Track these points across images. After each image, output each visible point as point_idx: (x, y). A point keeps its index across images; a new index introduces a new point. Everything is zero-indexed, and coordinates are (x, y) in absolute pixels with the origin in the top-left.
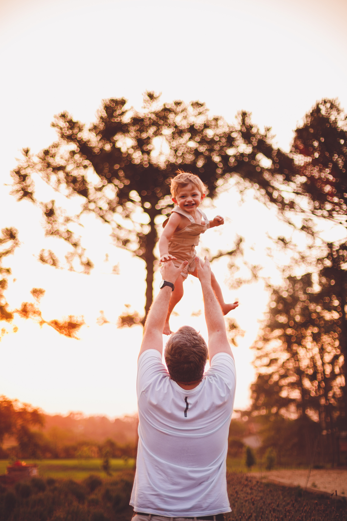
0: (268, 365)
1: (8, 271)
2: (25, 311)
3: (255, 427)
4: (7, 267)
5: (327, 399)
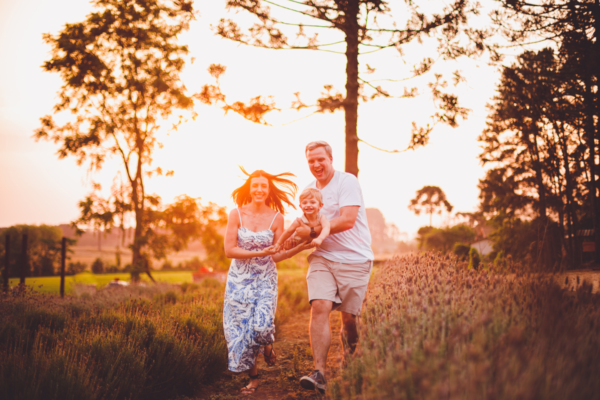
0: (500, 159)
1: (184, 49)
2: (205, 95)
3: (486, 232)
4: (183, 45)
5: (570, 198)
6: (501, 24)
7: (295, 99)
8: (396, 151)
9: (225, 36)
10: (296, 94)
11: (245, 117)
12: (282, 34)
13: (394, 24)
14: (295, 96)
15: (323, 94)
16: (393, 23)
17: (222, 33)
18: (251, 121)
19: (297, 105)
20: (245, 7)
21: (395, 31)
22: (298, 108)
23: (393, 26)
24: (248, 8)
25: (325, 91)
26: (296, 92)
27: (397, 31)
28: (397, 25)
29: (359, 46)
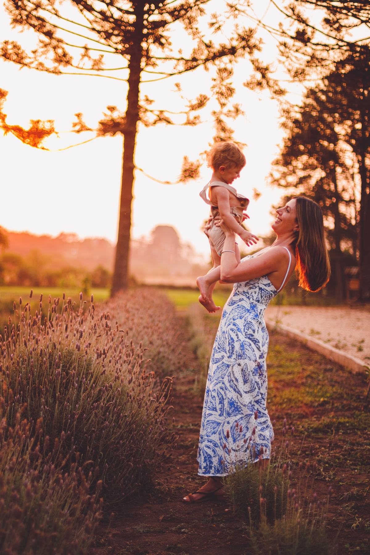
6: (288, 57)
7: (76, 120)
8: (168, 183)
9: (8, 58)
10: (78, 115)
11: (24, 141)
12: (67, 54)
13: (180, 52)
14: (76, 117)
15: (105, 115)
16: (179, 49)
17: (6, 56)
18: (29, 145)
19: (78, 128)
20: (31, 25)
21: (179, 60)
22: (78, 131)
23: (178, 53)
24: (34, 26)
25: (108, 112)
26: (77, 113)
27: (182, 59)
28: (183, 52)
29: (142, 74)
